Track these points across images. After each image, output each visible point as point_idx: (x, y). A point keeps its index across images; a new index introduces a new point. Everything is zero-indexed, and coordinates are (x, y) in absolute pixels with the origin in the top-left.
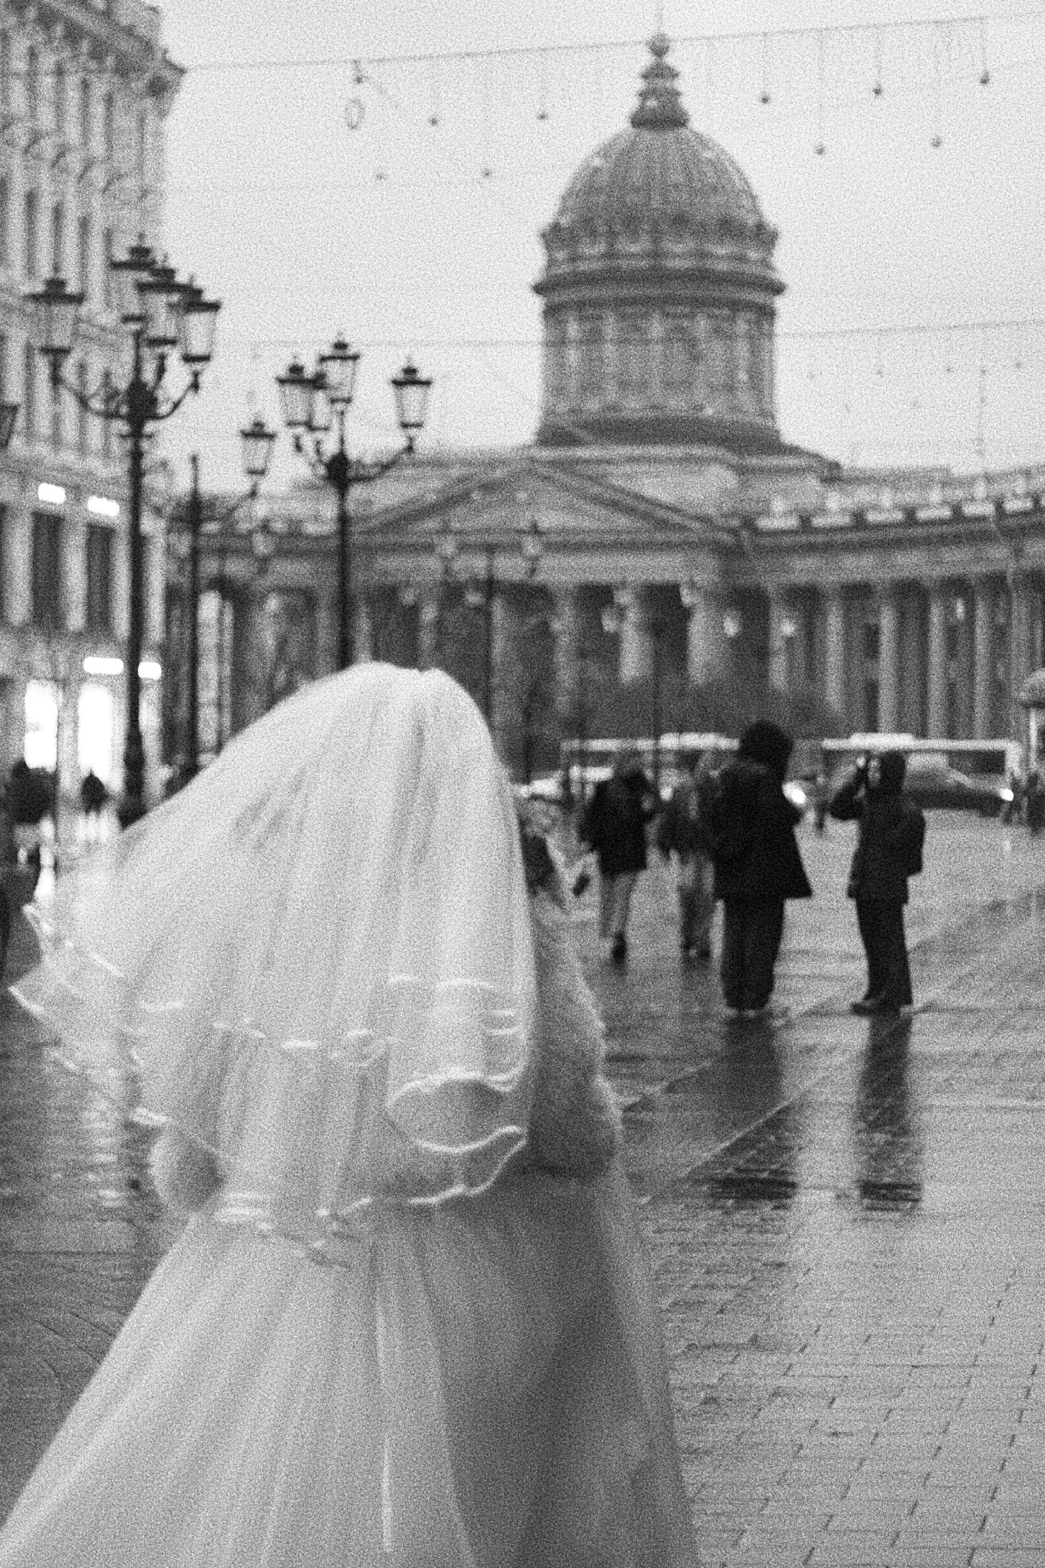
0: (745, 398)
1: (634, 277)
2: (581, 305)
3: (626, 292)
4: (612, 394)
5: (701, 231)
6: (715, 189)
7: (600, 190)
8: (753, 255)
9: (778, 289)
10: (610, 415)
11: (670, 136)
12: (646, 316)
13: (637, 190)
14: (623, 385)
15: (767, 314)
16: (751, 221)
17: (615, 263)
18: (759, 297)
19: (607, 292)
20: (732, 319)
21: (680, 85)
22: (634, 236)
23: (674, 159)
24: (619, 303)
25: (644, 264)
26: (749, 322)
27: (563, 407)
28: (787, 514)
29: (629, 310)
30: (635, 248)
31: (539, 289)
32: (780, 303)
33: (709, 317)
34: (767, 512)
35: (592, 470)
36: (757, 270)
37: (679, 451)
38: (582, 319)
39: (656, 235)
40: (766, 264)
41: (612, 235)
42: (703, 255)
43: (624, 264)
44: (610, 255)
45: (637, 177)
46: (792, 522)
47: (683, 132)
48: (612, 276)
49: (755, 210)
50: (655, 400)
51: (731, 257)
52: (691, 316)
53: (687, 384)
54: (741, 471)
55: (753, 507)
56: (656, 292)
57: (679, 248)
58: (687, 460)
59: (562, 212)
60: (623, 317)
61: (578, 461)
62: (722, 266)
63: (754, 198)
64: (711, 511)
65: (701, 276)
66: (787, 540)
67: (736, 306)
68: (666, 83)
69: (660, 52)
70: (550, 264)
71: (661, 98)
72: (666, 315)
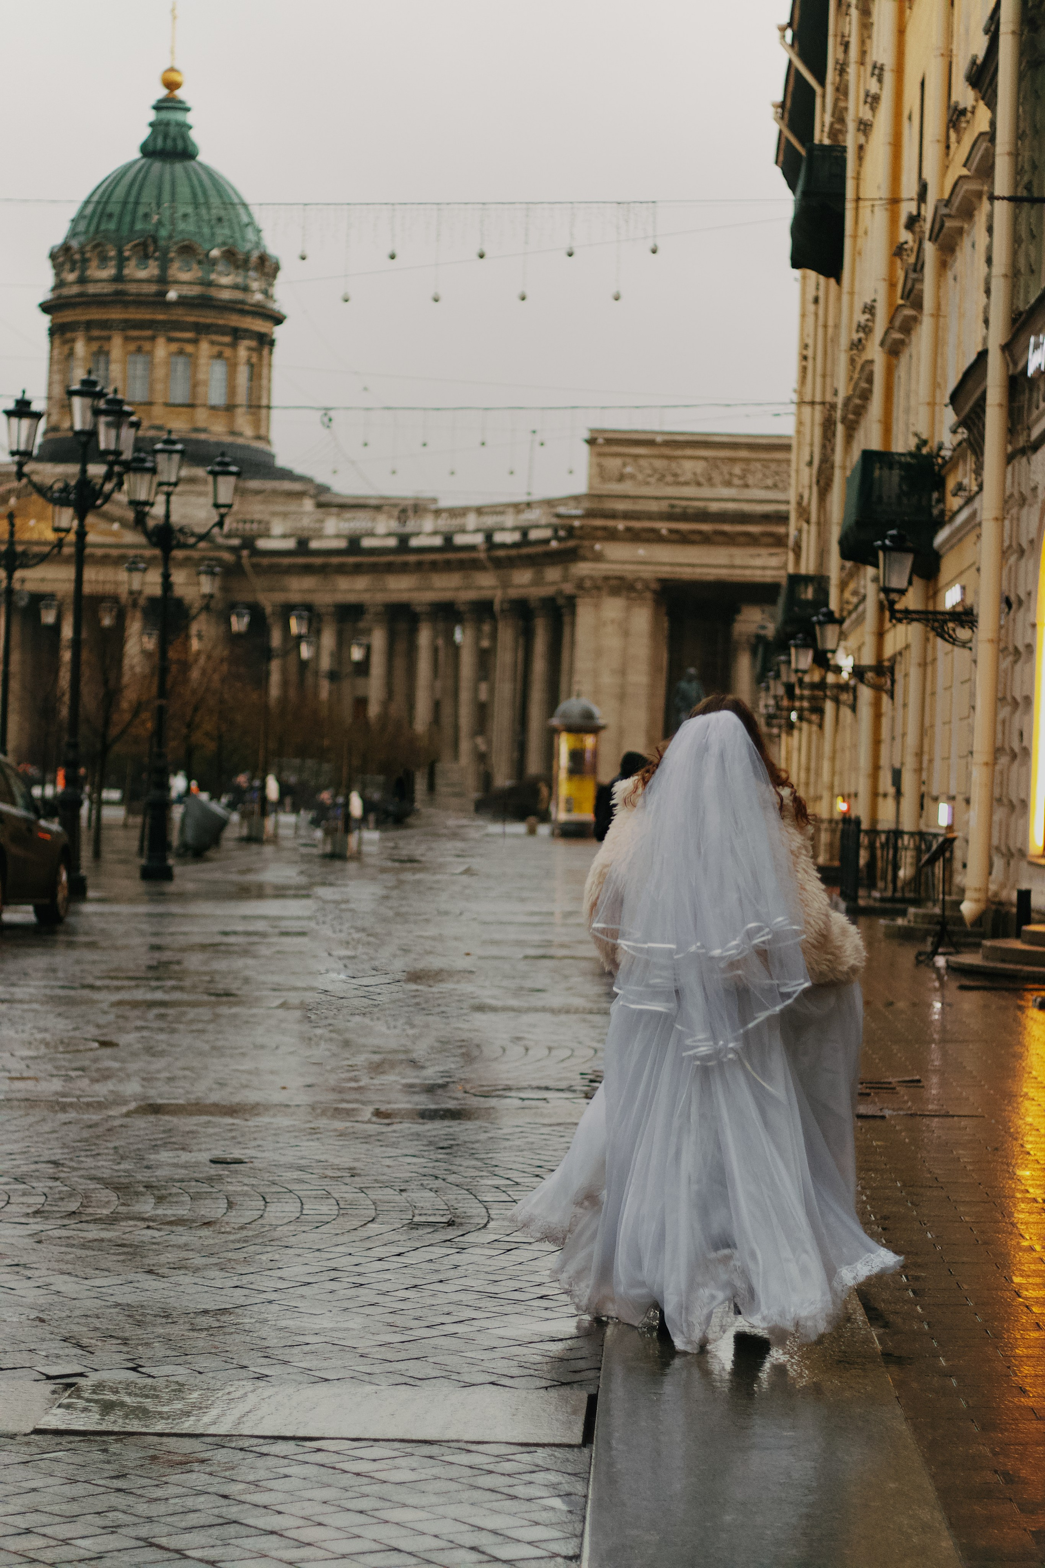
0: (243, 423)
1: (140, 301)
2: (89, 325)
3: (134, 314)
5: (207, 260)
6: (221, 220)
7: (110, 216)
8: (256, 285)
9: (278, 319)
11: (178, 167)
12: (153, 339)
13: (146, 218)
15: (266, 342)
16: (256, 254)
17: (120, 287)
18: (260, 326)
19: (116, 314)
20: (234, 345)
21: (190, 118)
22: (143, 262)
23: (183, 188)
24: (128, 325)
25: (148, 289)
26: (250, 349)
28: (286, 536)
29: (134, 333)
30: (142, 274)
31: (46, 308)
33: (213, 343)
34: (267, 535)
36: (262, 301)
38: (90, 339)
39: (165, 263)
40: (268, 294)
41: (122, 261)
42: (207, 283)
43: (132, 288)
44: (119, 278)
45: (147, 205)
46: (290, 544)
47: (191, 165)
48: (119, 299)
49: (258, 242)
50: (158, 421)
51: (236, 287)
52: (195, 341)
53: (190, 406)
55: (252, 528)
56: (161, 316)
57: (185, 276)
59: (73, 233)
60: (128, 340)
62: (226, 295)
63: (257, 230)
65: (204, 302)
66: (286, 561)
67: (237, 334)
68: (178, 116)
69: (171, 86)
70: (60, 284)
71: (173, 130)
72: (170, 340)
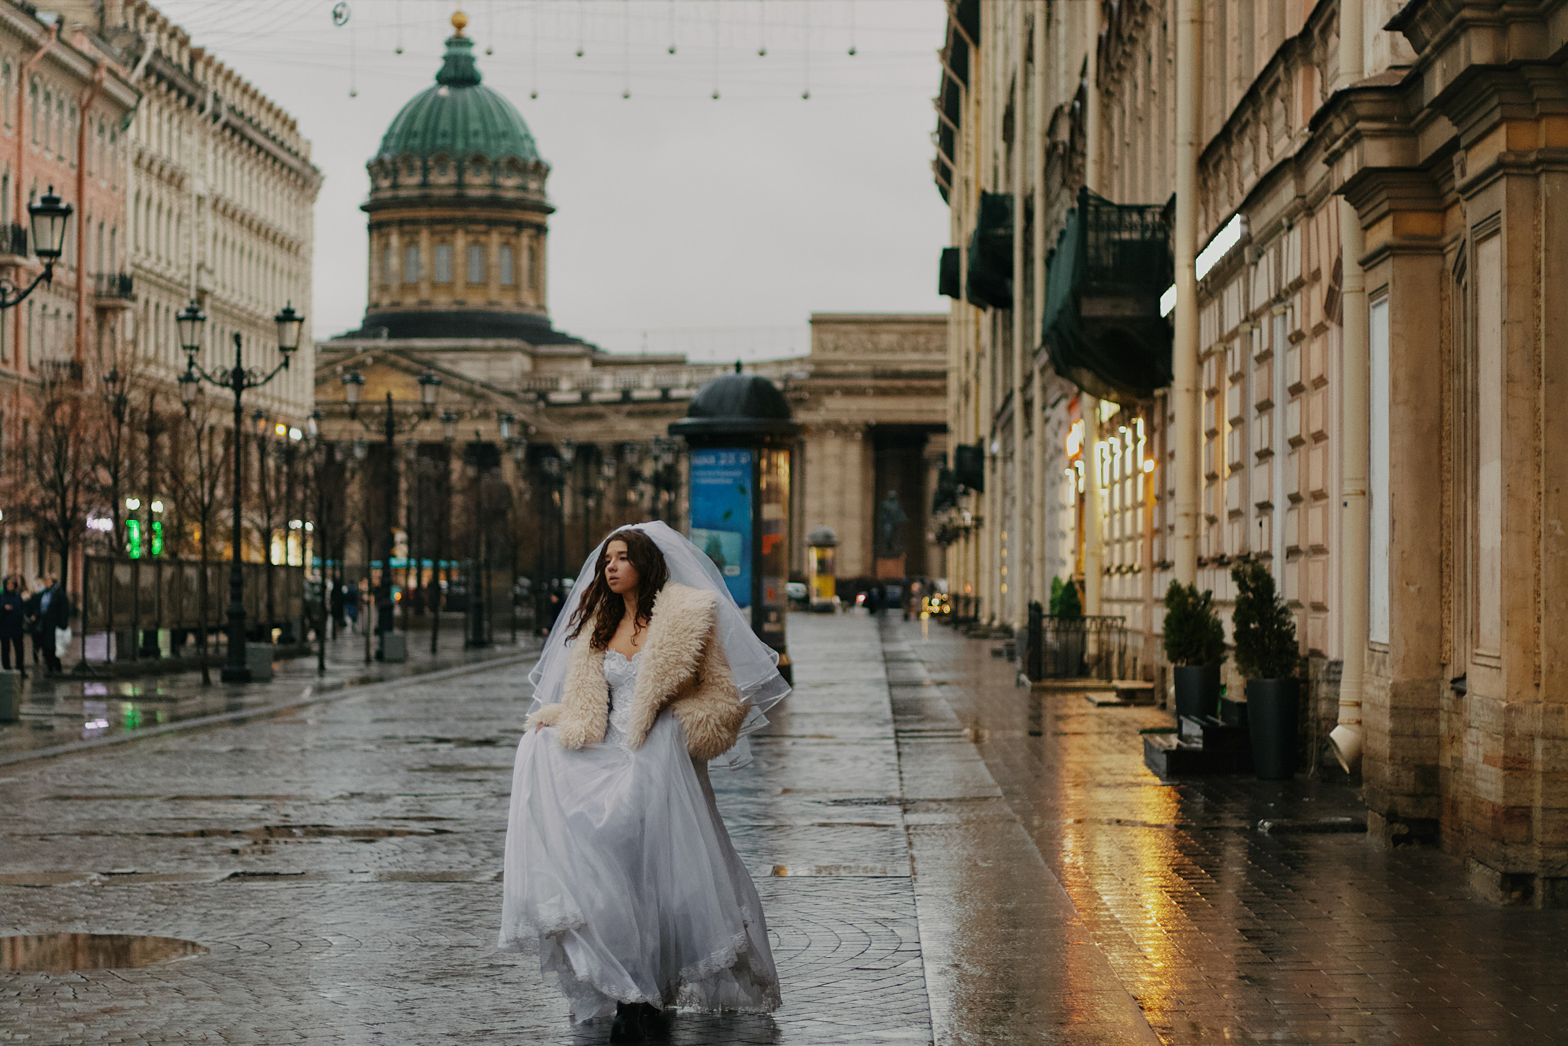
0: (527, 297)
1: (443, 203)
2: (401, 223)
3: (438, 213)
4: (425, 292)
5: (495, 168)
6: (504, 135)
7: (415, 135)
8: (533, 185)
9: (550, 211)
10: (425, 308)
11: (468, 92)
12: (453, 232)
13: (444, 135)
14: (434, 286)
15: (541, 230)
16: (532, 160)
17: (427, 191)
18: (536, 218)
19: (423, 213)
20: (517, 234)
21: (473, 52)
22: (443, 171)
23: (473, 111)
24: (432, 222)
25: (451, 192)
26: (529, 237)
27: (385, 301)
28: (572, 390)
29: (438, 228)
30: (443, 180)
31: (364, 208)
32: (551, 221)
33: (501, 234)
34: (556, 389)
35: (427, 356)
36: (536, 197)
37: (490, 343)
38: (402, 234)
39: (460, 171)
40: (541, 192)
41: (426, 171)
42: (495, 186)
43: (436, 192)
44: (424, 184)
45: (444, 124)
46: (575, 397)
47: (477, 89)
48: (425, 201)
49: (533, 152)
50: (459, 298)
51: (517, 188)
52: (487, 233)
53: (484, 285)
54: (534, 357)
55: (544, 385)
56: (459, 214)
57: (478, 181)
58: (498, 349)
59: (385, 148)
60: (433, 233)
61: (414, 349)
62: (510, 195)
63: (532, 142)
64: (514, 387)
65: (494, 202)
66: (573, 411)
67: (520, 225)
68: (463, 51)
69: (460, 26)
70: (375, 189)
71: (462, 63)
72: (467, 232)
